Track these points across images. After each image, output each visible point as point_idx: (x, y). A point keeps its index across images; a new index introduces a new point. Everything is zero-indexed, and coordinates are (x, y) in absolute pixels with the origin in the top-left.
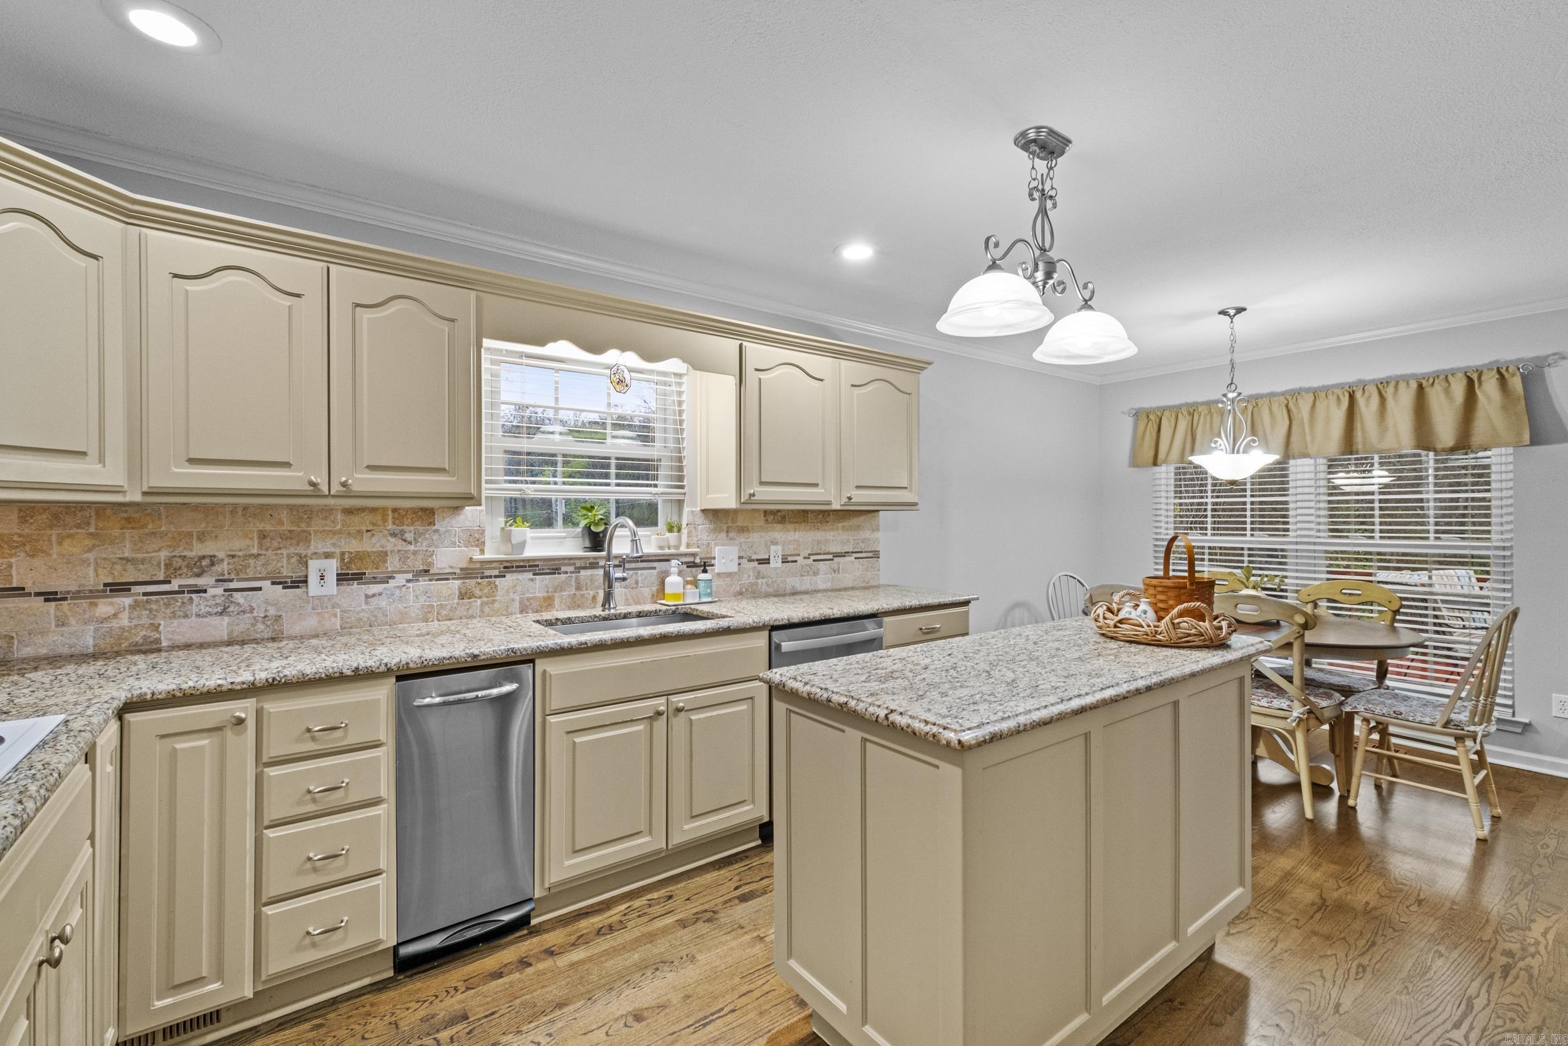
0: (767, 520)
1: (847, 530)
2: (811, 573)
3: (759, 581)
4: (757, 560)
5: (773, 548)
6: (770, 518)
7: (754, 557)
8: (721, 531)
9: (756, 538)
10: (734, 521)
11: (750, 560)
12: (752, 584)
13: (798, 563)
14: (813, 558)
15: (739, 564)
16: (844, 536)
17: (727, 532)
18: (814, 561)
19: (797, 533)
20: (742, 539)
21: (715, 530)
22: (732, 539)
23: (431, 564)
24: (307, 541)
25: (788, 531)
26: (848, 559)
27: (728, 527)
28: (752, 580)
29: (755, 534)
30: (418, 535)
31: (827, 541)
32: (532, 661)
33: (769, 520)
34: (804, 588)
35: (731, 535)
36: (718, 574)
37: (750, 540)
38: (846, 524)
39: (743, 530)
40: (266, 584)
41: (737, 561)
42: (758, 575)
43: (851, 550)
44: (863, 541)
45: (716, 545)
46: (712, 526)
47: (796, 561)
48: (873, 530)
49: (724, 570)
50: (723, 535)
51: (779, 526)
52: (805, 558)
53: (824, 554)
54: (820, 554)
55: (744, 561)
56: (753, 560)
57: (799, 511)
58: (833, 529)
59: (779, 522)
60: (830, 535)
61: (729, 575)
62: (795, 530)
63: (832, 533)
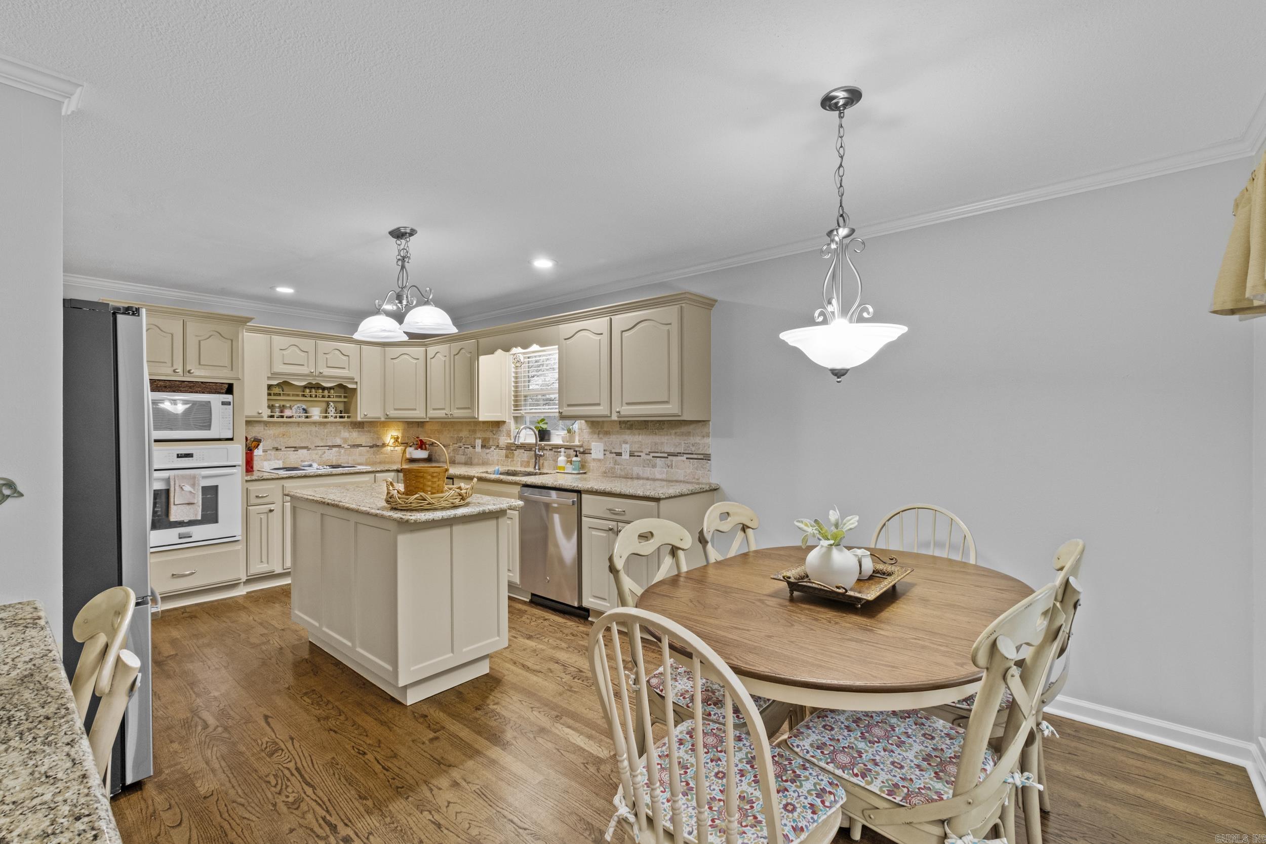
0: (621, 427)
1: (678, 436)
2: (651, 466)
3: (617, 467)
4: (615, 453)
5: (624, 446)
6: (623, 426)
7: (613, 451)
8: (595, 433)
9: (614, 438)
10: (602, 428)
11: (611, 453)
12: (612, 468)
13: (642, 458)
14: (652, 455)
15: (605, 454)
16: (676, 440)
17: (598, 434)
18: (653, 457)
19: (640, 437)
20: (606, 439)
21: (593, 433)
22: (601, 438)
23: (499, 443)
24: (476, 433)
25: (634, 435)
26: (679, 458)
27: (599, 431)
28: (612, 465)
29: (614, 436)
30: (497, 431)
31: (662, 443)
32: (452, 479)
33: (623, 427)
34: (645, 476)
35: (601, 436)
36: (594, 459)
37: (611, 439)
38: (678, 431)
39: (607, 433)
40: (469, 446)
41: (602, 452)
42: (616, 463)
43: (682, 451)
44: (693, 445)
45: (593, 441)
46: (591, 430)
47: (640, 456)
48: (704, 437)
49: (596, 457)
50: (596, 436)
51: (628, 431)
52: (646, 454)
53: (661, 453)
54: (658, 452)
55: (607, 453)
56: (612, 453)
57: (641, 421)
58: (667, 435)
59: (629, 429)
60: (664, 439)
61: (599, 460)
62: (639, 434)
63: (666, 438)
